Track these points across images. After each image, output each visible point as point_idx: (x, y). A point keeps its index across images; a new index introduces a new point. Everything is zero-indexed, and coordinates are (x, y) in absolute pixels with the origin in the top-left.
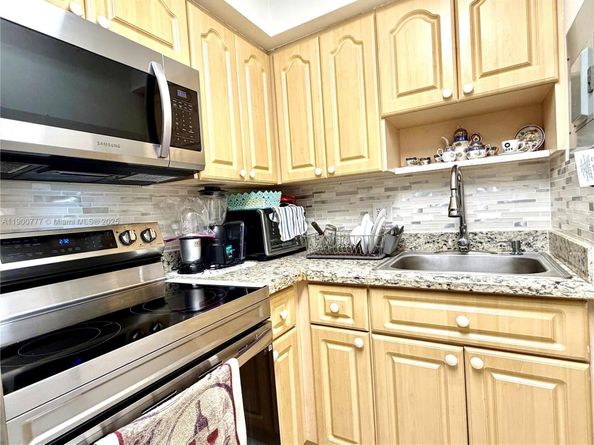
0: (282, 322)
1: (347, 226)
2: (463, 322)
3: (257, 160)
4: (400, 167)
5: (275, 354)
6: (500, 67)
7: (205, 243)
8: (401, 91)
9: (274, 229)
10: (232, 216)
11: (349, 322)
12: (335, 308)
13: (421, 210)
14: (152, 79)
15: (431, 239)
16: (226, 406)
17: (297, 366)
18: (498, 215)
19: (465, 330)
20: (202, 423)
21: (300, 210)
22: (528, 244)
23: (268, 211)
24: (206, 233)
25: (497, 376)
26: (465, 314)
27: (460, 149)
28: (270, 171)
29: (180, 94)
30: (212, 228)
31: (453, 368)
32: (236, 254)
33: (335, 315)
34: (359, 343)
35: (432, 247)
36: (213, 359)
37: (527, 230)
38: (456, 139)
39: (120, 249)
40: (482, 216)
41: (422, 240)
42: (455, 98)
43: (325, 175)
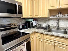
0: (32, 37)
1: (42, 24)
2: (55, 40)
3: (30, 14)
4: (51, 16)
5: (31, 41)
6: (66, 4)
7: (23, 26)
8: (51, 6)
9: (32, 24)
10: (26, 22)
11: (41, 38)
12: (39, 36)
13: (53, 23)
14: (16, 5)
15: (54, 27)
16: (24, 48)
17: (34, 43)
18: (63, 25)
19: (55, 41)
20: (21, 49)
21: (36, 21)
22: (67, 29)
23: (31, 22)
24: (23, 25)
25: (58, 47)
26: (55, 39)
27: (59, 15)
28: (32, 16)
29: (20, 6)
30: (23, 24)
31: (53, 45)
32: (27, 27)
33: (39, 37)
34: (42, 41)
35: (54, 28)
36: (23, 42)
37: (67, 27)
38: (59, 13)
39: (12, 27)
40: (61, 25)
41: (53, 27)
42: (59, 8)
43: (40, 17)
